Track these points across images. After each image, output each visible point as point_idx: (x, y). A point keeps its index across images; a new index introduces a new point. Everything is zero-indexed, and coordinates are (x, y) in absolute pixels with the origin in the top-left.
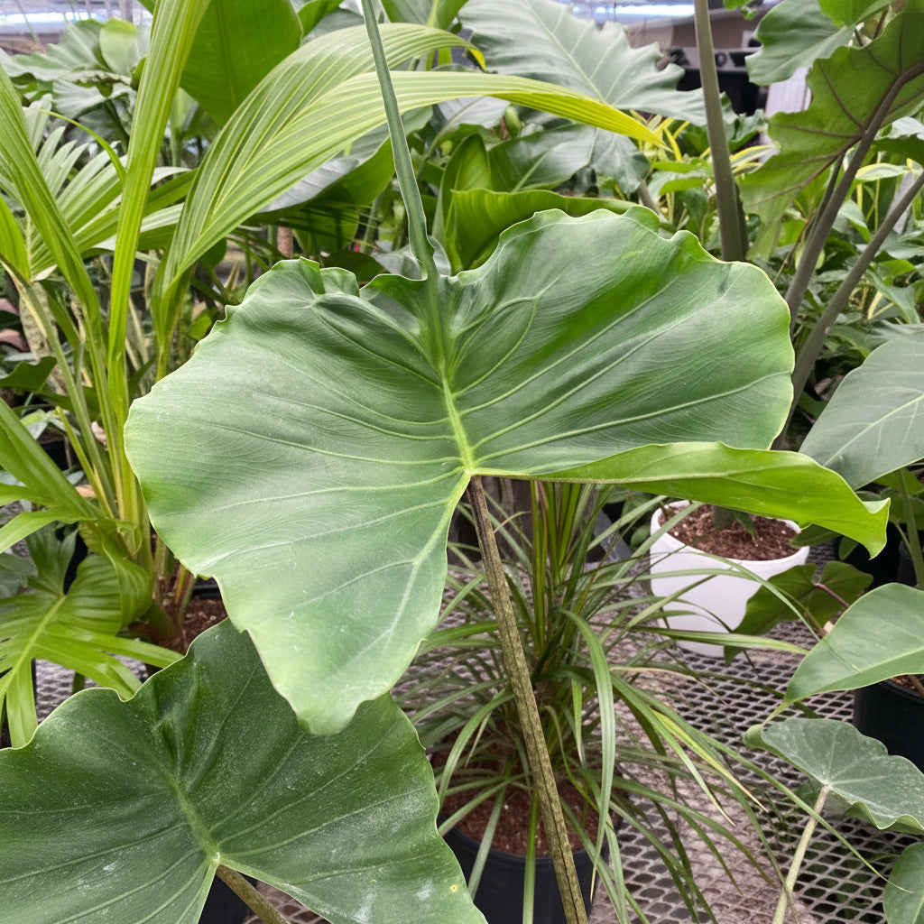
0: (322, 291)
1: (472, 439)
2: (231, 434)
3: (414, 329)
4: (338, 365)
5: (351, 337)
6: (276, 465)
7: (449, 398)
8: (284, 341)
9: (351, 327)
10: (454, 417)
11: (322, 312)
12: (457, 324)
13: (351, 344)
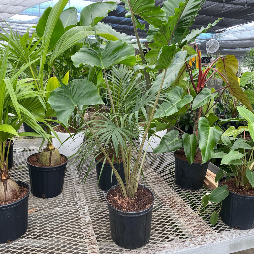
1: (104, 65)
3: (98, 52)
5: (92, 53)
7: (101, 60)
10: (102, 63)
11: (88, 50)
12: (102, 52)
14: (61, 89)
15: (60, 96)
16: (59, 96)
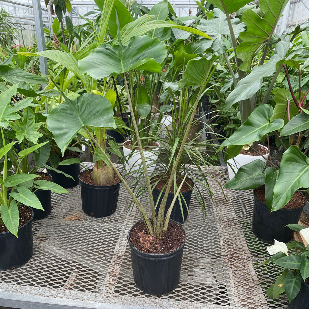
0: (106, 47)
1: (124, 68)
2: (91, 63)
3: (117, 52)
4: (107, 57)
5: (109, 53)
6: (95, 67)
7: (122, 62)
8: (100, 54)
9: (109, 51)
10: (122, 65)
11: (106, 50)
12: (123, 51)
13: (108, 54)
14: (66, 105)
15: (64, 114)
16: (62, 114)
